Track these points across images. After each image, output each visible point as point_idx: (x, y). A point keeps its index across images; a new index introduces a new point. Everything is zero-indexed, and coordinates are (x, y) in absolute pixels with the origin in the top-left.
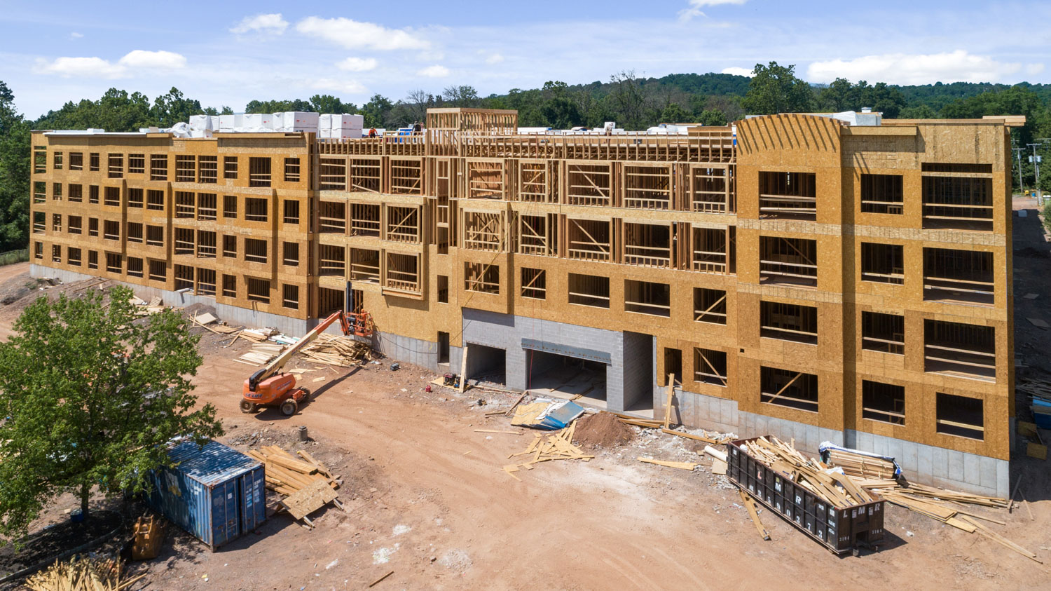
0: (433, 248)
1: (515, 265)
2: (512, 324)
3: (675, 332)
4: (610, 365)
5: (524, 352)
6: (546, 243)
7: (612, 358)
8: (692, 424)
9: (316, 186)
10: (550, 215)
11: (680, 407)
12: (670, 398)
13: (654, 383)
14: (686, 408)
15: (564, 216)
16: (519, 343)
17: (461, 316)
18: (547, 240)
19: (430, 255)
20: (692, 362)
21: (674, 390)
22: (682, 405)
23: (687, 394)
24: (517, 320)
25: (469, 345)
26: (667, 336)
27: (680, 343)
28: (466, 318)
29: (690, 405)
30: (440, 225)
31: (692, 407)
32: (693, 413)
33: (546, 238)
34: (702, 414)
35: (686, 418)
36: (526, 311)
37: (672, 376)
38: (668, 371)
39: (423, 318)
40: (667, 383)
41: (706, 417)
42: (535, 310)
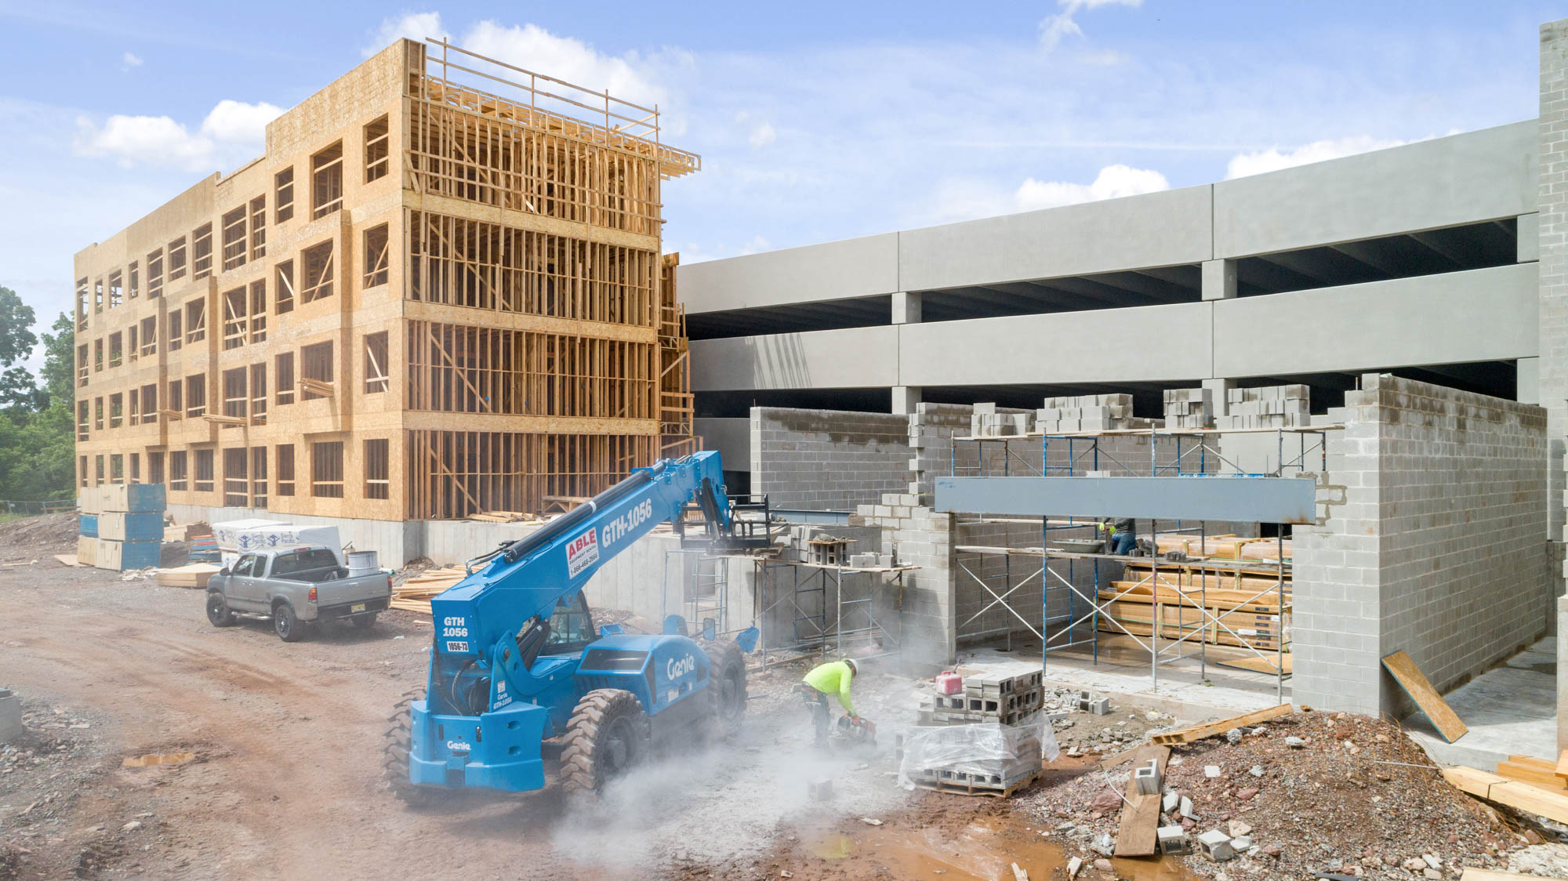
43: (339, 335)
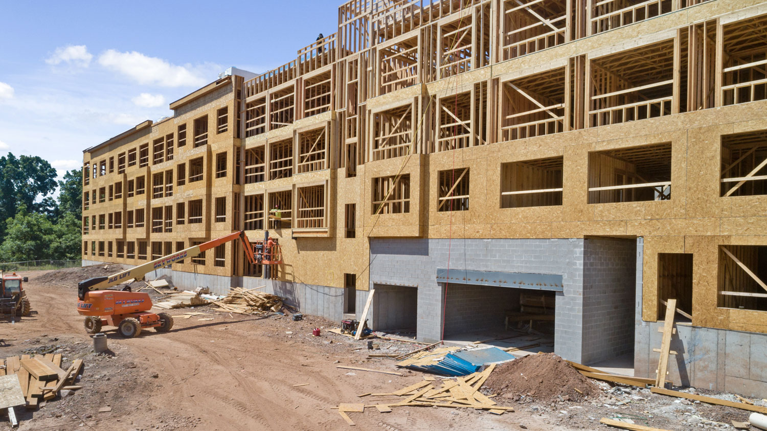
0: (342, 172)
1: (431, 171)
2: (425, 252)
3: (680, 223)
4: (561, 293)
5: (440, 288)
6: (471, 130)
7: (564, 283)
8: (711, 386)
9: (243, 134)
10: (477, 86)
11: (686, 356)
12: (668, 339)
13: (638, 317)
14: (698, 356)
15: (496, 81)
16: (434, 277)
17: (368, 251)
18: (472, 125)
19: (339, 181)
20: (715, 272)
21: (674, 326)
22: (692, 352)
23: (702, 333)
24: (432, 245)
25: (377, 286)
26: (664, 233)
27: (689, 241)
28: (373, 253)
29: (707, 352)
30: (349, 141)
31: (713, 354)
32: (713, 366)
33: (471, 121)
34: (734, 367)
35: (699, 375)
36: (443, 230)
37: (671, 304)
38: (663, 296)
39: (330, 259)
40: (661, 316)
41: (743, 372)
42: (454, 227)
43: (205, 197)
